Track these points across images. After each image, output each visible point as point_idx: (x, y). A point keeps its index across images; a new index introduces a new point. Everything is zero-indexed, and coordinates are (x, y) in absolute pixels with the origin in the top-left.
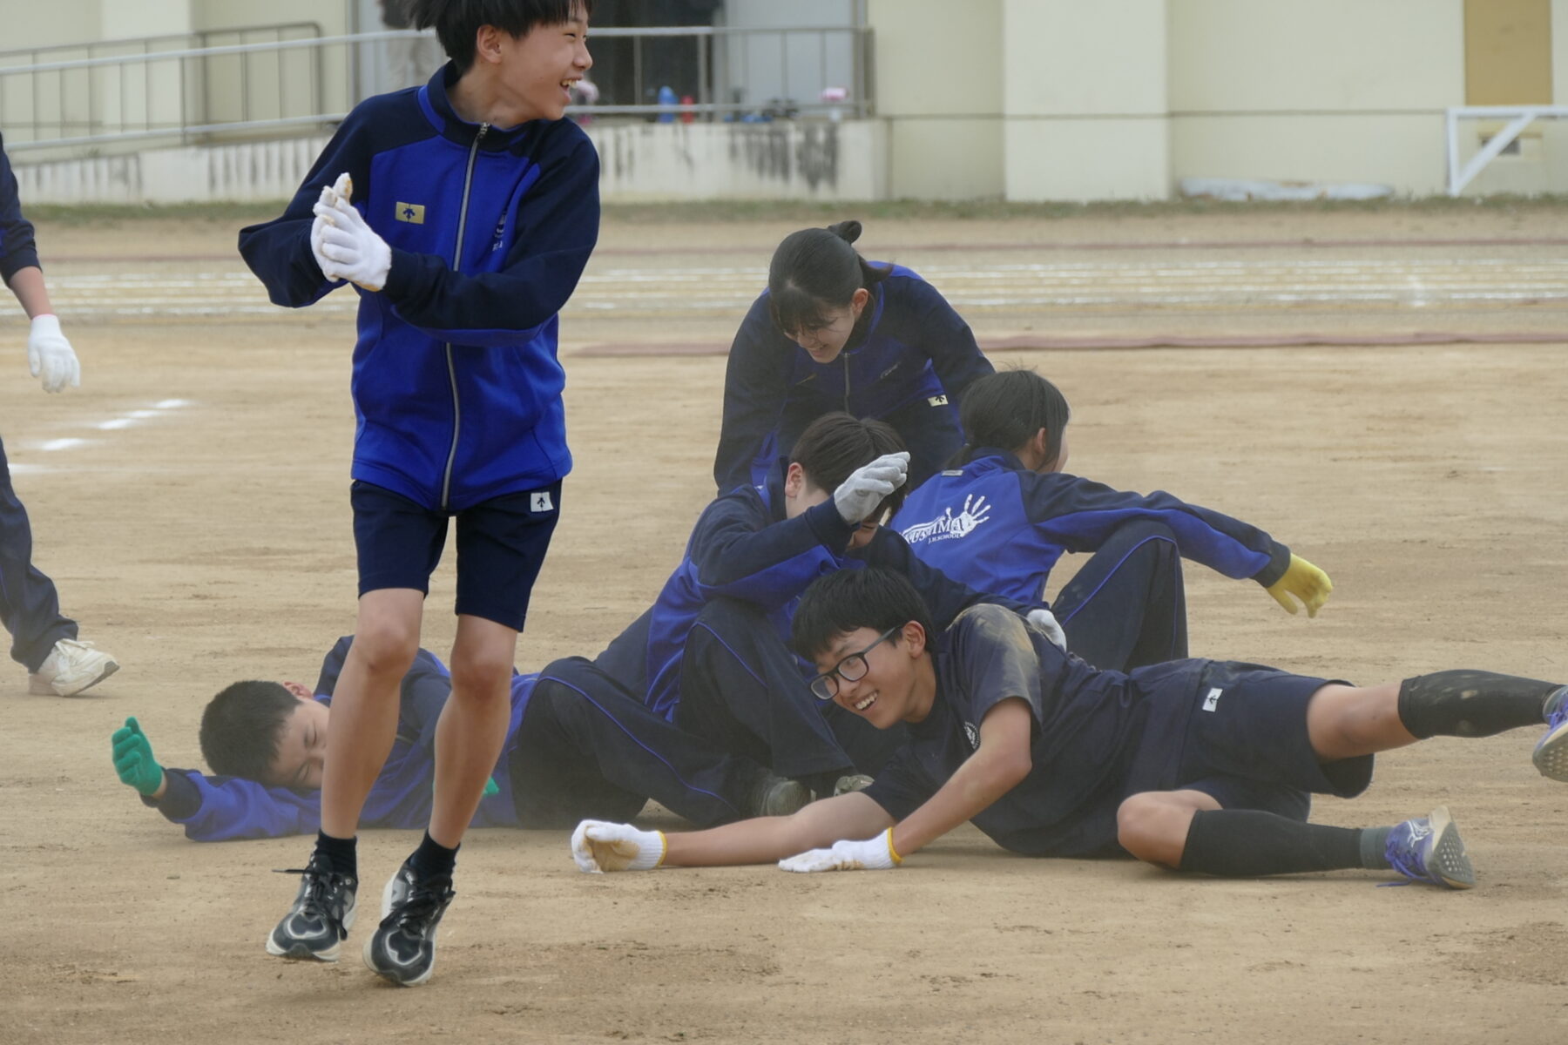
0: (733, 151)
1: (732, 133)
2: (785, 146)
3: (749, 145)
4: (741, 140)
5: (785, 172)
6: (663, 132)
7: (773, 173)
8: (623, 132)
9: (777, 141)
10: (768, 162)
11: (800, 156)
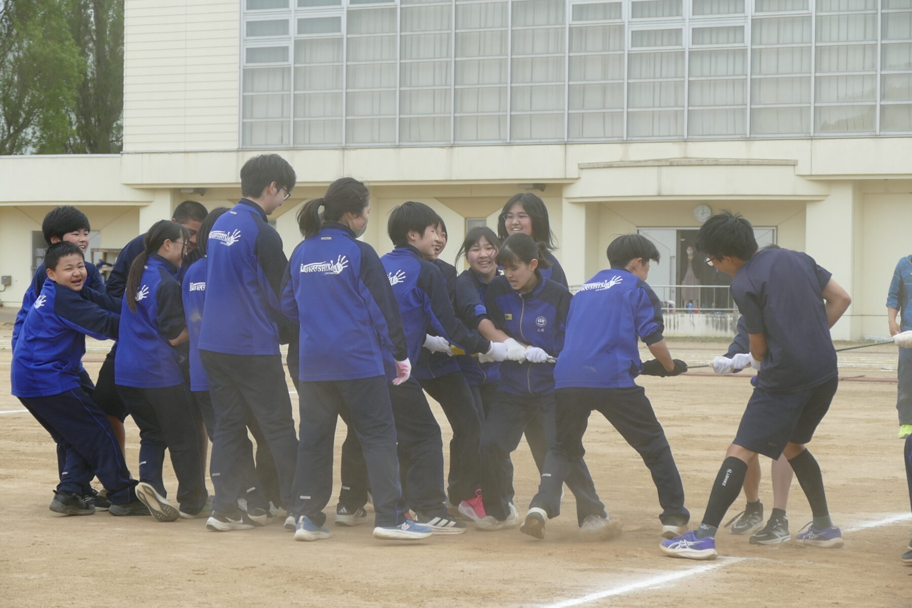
0: (707, 322)
1: (707, 317)
2: (726, 321)
3: (713, 321)
4: (710, 319)
5: (726, 329)
6: (687, 316)
7: (721, 329)
8: (676, 316)
9: (723, 319)
10: (719, 326)
11: (731, 324)
